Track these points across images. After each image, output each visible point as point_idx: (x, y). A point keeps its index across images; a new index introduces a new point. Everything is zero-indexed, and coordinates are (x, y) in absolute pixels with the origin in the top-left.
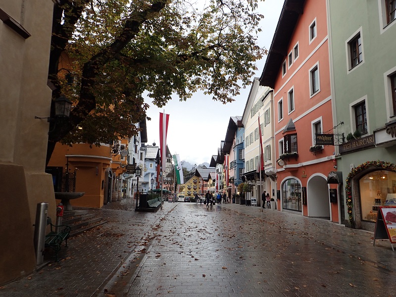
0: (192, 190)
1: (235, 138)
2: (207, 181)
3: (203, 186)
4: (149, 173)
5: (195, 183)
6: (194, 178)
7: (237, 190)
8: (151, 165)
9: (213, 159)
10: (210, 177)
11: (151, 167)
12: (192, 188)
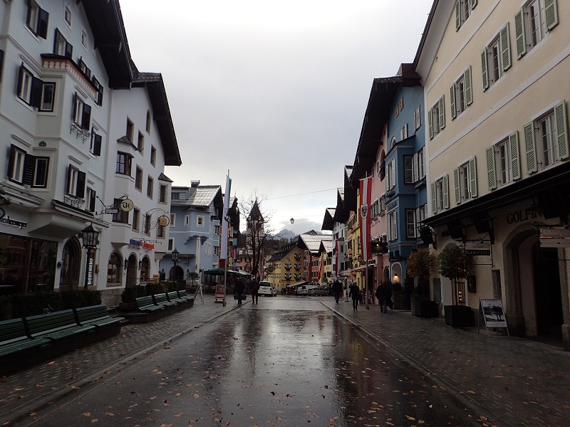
0: (293, 271)
1: (382, 144)
2: (318, 255)
3: (311, 264)
4: (196, 236)
5: (297, 259)
6: (296, 251)
7: (391, 272)
8: (200, 219)
9: (327, 214)
10: (322, 248)
11: (200, 223)
12: (293, 268)
